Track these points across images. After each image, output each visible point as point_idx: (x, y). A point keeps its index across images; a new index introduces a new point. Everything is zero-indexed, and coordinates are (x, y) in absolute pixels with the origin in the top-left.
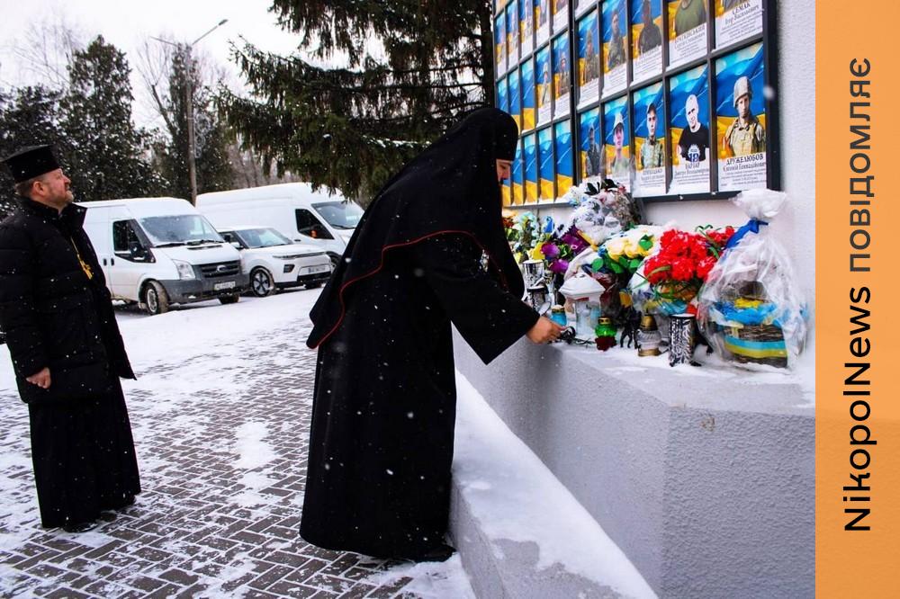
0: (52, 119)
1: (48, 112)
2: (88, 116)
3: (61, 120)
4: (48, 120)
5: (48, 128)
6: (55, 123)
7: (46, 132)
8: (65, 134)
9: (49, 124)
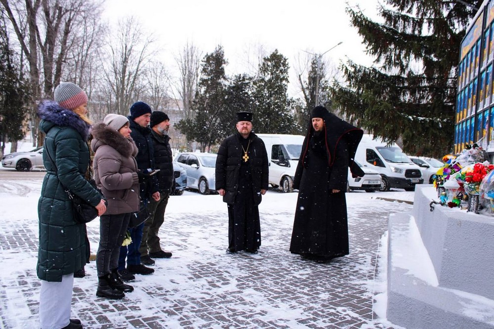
0: (248, 90)
1: (247, 87)
2: (266, 90)
3: (252, 91)
4: (246, 91)
5: (246, 95)
6: (250, 93)
7: (245, 97)
8: (253, 98)
9: (247, 93)
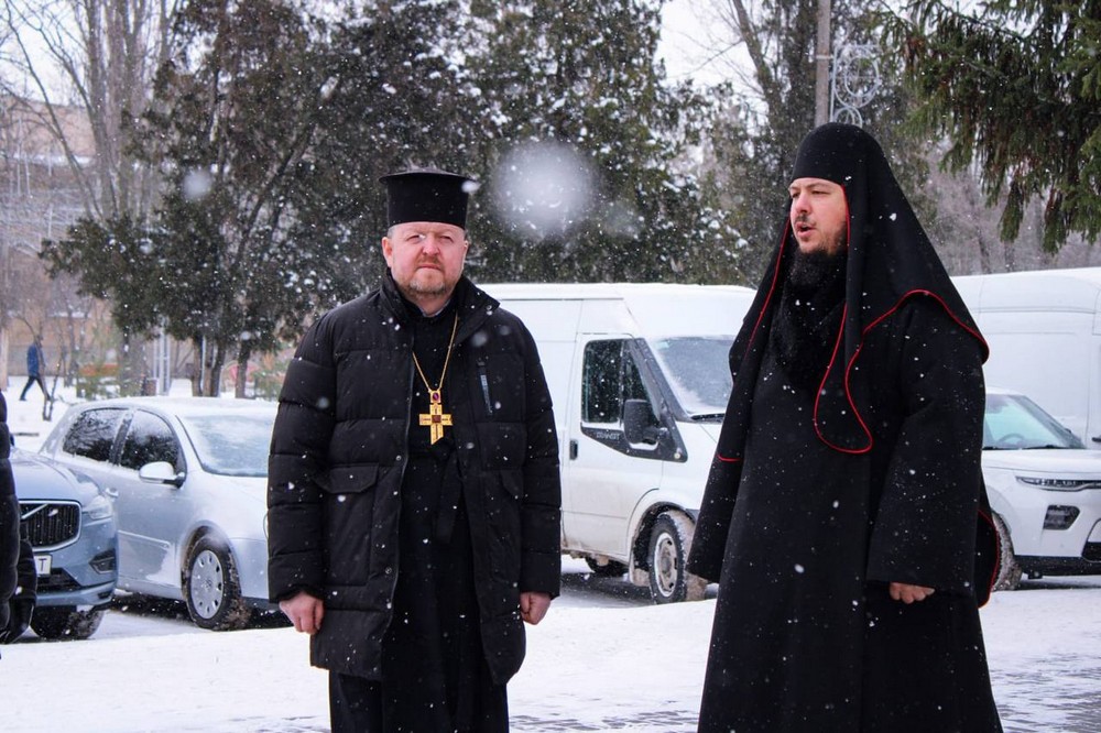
0: (448, 48)
1: (440, 29)
2: (542, 41)
3: (471, 52)
4: (437, 52)
5: (435, 75)
6: (456, 59)
7: (429, 83)
8: (476, 92)
9: (438, 64)
